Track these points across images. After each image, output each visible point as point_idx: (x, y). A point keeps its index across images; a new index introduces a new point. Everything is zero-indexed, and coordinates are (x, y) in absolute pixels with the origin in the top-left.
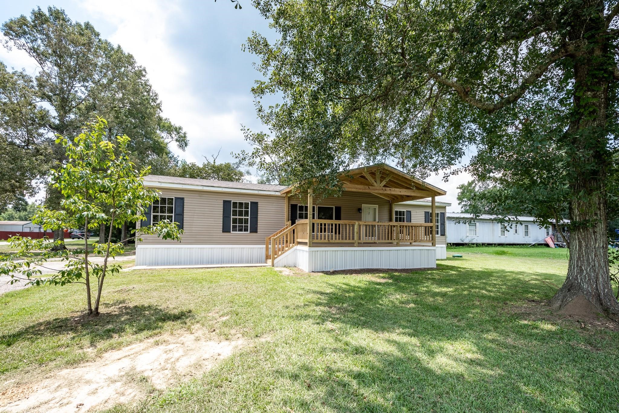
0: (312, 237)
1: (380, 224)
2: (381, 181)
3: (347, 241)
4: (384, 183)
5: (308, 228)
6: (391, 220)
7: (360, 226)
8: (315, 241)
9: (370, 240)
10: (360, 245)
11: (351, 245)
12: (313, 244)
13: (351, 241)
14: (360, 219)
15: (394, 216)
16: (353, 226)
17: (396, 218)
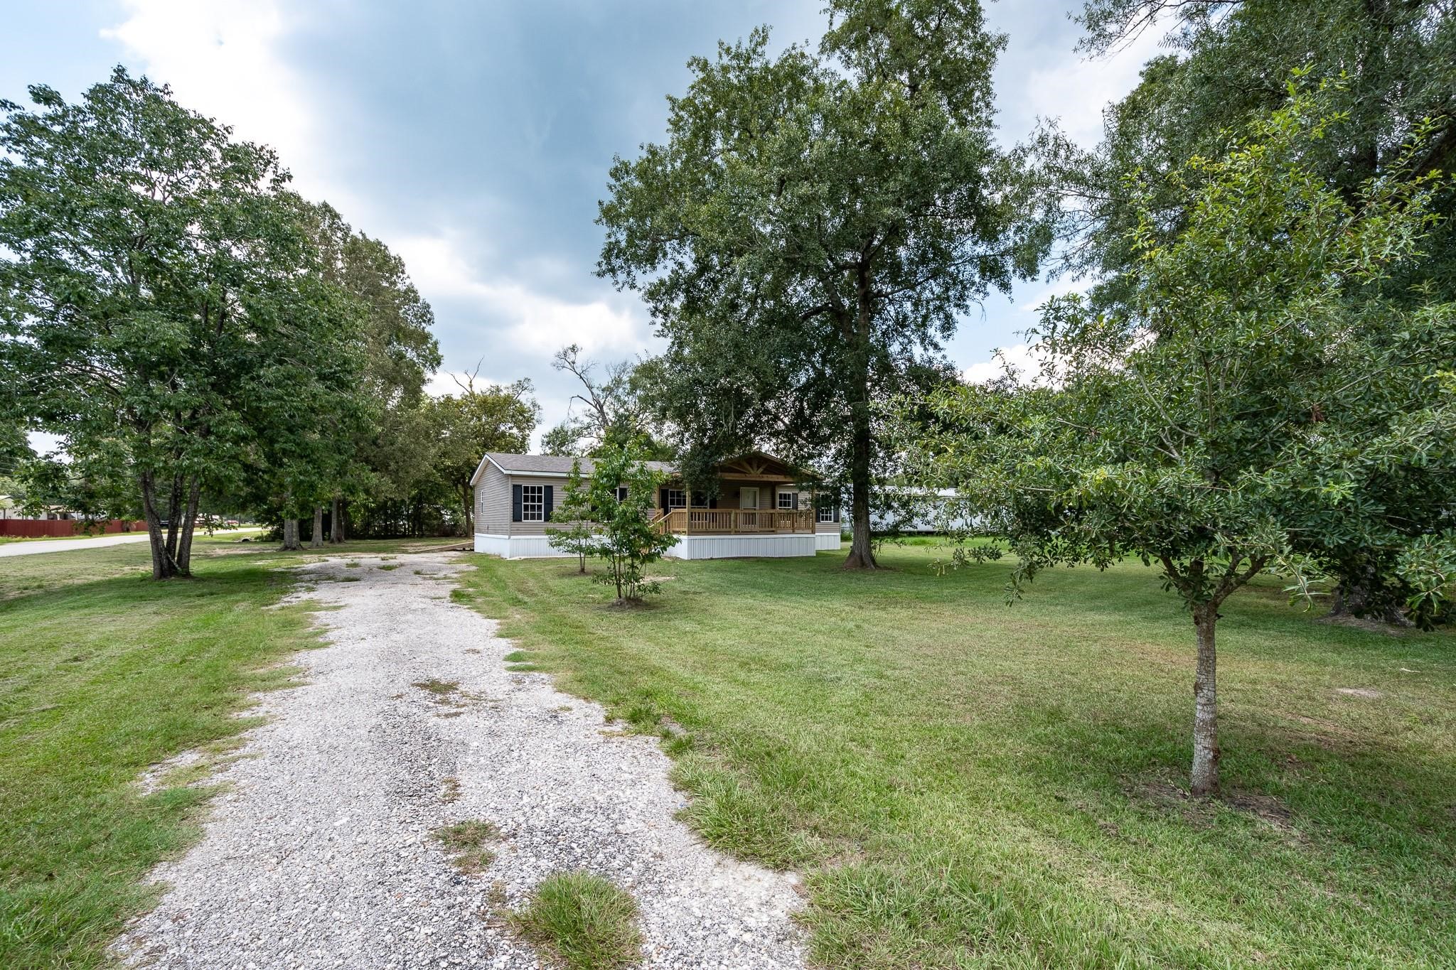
0: (690, 526)
1: (762, 511)
2: (758, 467)
3: (724, 529)
4: (761, 470)
5: (687, 517)
6: (773, 507)
7: (736, 514)
8: (694, 529)
9: (751, 527)
10: (737, 533)
11: (729, 533)
12: (691, 533)
13: (728, 529)
14: (737, 507)
15: (778, 500)
16: (730, 514)
17: (780, 503)
